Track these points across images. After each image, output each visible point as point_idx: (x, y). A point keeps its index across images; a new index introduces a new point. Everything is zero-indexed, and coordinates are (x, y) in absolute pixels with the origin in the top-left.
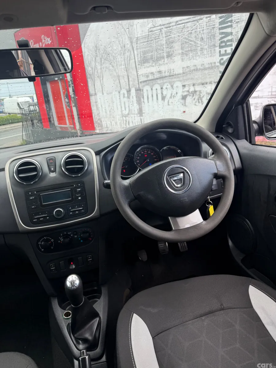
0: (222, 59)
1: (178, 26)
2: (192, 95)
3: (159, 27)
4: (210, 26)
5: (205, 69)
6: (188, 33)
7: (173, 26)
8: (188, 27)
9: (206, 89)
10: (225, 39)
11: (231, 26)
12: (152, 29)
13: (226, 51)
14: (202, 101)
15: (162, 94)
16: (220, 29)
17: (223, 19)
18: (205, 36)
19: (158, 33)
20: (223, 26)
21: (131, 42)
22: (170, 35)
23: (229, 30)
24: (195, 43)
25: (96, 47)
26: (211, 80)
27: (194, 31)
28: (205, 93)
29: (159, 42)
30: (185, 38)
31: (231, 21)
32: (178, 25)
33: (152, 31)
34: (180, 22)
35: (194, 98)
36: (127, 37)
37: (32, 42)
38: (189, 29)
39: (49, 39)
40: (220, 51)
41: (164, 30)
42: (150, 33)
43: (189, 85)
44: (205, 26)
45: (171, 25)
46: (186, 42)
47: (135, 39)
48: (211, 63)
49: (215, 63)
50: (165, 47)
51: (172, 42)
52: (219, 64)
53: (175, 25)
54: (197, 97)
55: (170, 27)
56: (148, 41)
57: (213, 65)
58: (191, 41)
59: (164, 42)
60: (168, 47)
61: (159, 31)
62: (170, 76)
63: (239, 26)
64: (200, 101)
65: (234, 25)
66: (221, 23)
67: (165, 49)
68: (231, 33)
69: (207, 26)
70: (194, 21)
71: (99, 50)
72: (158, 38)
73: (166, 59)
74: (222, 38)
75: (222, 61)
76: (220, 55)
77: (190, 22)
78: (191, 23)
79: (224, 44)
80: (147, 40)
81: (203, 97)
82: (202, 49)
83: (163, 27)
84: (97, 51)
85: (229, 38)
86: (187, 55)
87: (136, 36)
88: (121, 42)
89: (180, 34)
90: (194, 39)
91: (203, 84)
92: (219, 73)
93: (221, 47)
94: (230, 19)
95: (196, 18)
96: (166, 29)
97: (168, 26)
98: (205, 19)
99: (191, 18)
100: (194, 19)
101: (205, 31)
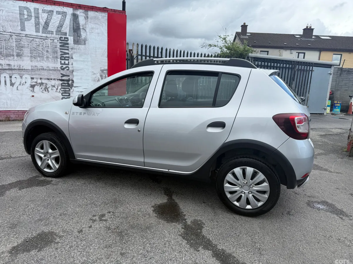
0: (63, 66)
1: (27, 38)
2: (39, 85)
3: (10, 34)
4: (53, 45)
5: (50, 70)
6: (36, 45)
7: (23, 36)
8: (36, 41)
9: (51, 83)
10: (65, 56)
11: (68, 50)
12: (2, 33)
13: (65, 62)
14: (48, 90)
15: (11, 81)
16: (60, 49)
17: (62, 44)
18: (50, 50)
19: (8, 37)
20: (62, 48)
22: (20, 42)
23: (67, 51)
24: (42, 52)
26: (54, 77)
27: (41, 45)
28: (50, 86)
29: (10, 44)
30: (34, 47)
34: (29, 36)
35: (41, 87)
38: (37, 43)
40: (61, 62)
41: (14, 37)
43: (37, 78)
44: (50, 44)
46: (34, 50)
48: (55, 67)
49: (57, 68)
50: (15, 48)
51: (22, 47)
52: (60, 69)
53: (25, 37)
54: (44, 87)
55: (20, 36)
57: (56, 69)
58: (39, 50)
59: (15, 45)
60: (18, 49)
61: (10, 36)
62: (19, 69)
63: (73, 51)
64: (46, 90)
65: (70, 50)
66: (61, 46)
67: (15, 50)
68: (68, 54)
72: (8, 41)
73: (16, 57)
74: (62, 54)
75: (62, 68)
76: (61, 64)
77: (38, 38)
79: (63, 58)
81: (49, 88)
82: (47, 57)
83: (13, 34)
85: (67, 55)
86: (35, 58)
89: (29, 44)
90: (41, 50)
91: (48, 79)
92: (60, 74)
93: (61, 59)
94: (67, 46)
95: (43, 38)
96: (16, 37)
97: (18, 35)
98: (49, 40)
99: (38, 36)
100: (41, 38)
101: (50, 47)
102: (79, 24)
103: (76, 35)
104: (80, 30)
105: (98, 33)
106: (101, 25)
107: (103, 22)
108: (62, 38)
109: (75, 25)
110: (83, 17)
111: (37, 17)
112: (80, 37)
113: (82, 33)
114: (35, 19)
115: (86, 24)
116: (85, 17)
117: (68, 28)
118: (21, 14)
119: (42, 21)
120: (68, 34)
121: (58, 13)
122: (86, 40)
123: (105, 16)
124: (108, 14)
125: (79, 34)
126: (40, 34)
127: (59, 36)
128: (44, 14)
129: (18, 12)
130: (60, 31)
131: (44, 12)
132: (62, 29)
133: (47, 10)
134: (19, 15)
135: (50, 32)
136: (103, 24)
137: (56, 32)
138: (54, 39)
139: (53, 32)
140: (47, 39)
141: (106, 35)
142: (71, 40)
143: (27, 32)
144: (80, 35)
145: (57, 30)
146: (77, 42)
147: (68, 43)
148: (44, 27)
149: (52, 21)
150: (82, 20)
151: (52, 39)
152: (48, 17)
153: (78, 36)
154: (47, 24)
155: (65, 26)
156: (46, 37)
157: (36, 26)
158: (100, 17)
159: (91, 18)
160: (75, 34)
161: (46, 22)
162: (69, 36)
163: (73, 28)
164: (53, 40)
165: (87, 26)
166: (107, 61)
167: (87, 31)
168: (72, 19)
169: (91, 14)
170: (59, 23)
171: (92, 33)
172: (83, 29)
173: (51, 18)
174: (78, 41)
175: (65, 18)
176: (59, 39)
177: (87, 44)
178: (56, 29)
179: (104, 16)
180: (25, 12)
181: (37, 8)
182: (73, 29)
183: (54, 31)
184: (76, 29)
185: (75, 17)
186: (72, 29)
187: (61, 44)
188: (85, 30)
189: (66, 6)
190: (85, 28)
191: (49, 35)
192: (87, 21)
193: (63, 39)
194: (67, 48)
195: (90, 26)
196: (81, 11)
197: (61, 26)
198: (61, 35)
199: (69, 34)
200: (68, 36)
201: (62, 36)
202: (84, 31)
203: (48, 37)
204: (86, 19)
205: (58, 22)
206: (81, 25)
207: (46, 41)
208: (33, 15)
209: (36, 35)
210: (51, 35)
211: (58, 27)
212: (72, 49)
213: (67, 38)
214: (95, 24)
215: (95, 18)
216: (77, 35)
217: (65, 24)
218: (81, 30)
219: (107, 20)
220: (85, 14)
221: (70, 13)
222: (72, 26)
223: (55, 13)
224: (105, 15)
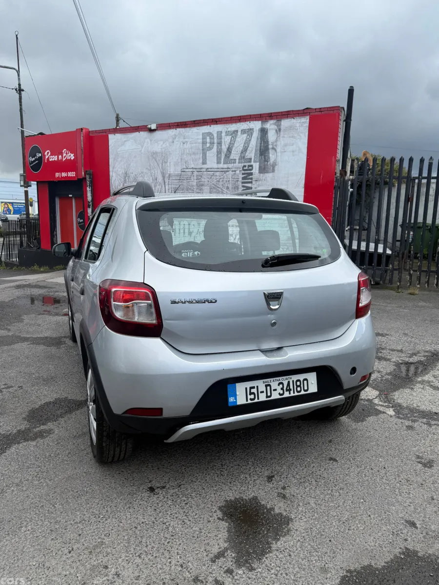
3: (191, 170)
4: (234, 178)
6: (216, 180)
7: (204, 172)
8: (216, 176)
11: (251, 182)
12: (184, 170)
15: (189, 229)
16: (243, 183)
17: (245, 175)
18: (230, 186)
19: (190, 175)
20: (245, 181)
21: (164, 177)
22: (200, 179)
23: (249, 185)
24: (222, 189)
25: (126, 173)
27: (221, 180)
29: (191, 183)
30: (214, 184)
31: (252, 179)
32: (208, 171)
33: (184, 172)
34: (210, 170)
36: (159, 171)
37: (48, 153)
39: (72, 155)
41: (195, 173)
42: (182, 173)
44: (231, 178)
45: (202, 170)
46: (214, 188)
47: (167, 175)
50: (195, 188)
51: (202, 185)
53: (206, 171)
55: (201, 172)
56: (179, 180)
59: (195, 184)
60: (198, 189)
61: (191, 173)
63: (257, 183)
65: (254, 182)
66: (243, 178)
67: (195, 190)
68: (251, 188)
69: (232, 178)
71: (129, 177)
72: (190, 179)
74: (244, 190)
77: (218, 171)
78: (219, 173)
80: (179, 178)
83: (194, 170)
84: (127, 178)
87: (169, 173)
88: (153, 174)
89: (210, 180)
90: (221, 186)
94: (251, 177)
95: (224, 170)
96: (197, 173)
97: (200, 170)
98: (231, 172)
99: (219, 168)
100: (222, 170)
101: (230, 182)
102: (268, 142)
103: (263, 159)
105: (293, 152)
106: (298, 137)
107: (302, 133)
108: (245, 166)
109: (262, 144)
110: (274, 131)
111: (220, 143)
112: (268, 162)
113: (271, 155)
114: (217, 146)
115: (276, 141)
116: (276, 131)
117: (254, 151)
118: (204, 143)
119: (224, 148)
120: (252, 160)
121: (243, 132)
122: (276, 165)
123: (305, 122)
124: (310, 118)
125: (266, 157)
126: (221, 166)
127: (243, 165)
128: (228, 137)
129: (201, 141)
130: (244, 157)
131: (228, 135)
132: (247, 154)
133: (231, 131)
134: (201, 145)
135: (233, 161)
136: (301, 135)
137: (239, 159)
138: (236, 169)
139: (235, 160)
140: (228, 171)
141: (305, 151)
142: (256, 166)
143: (209, 165)
144: (269, 158)
145: (241, 156)
146: (263, 170)
147: (252, 173)
148: (226, 155)
149: (235, 144)
150: (271, 136)
151: (234, 169)
152: (231, 140)
153: (265, 161)
154: (229, 150)
155: (251, 149)
156: (228, 168)
157: (217, 155)
158: (298, 125)
159: (285, 130)
160: (261, 158)
161: (228, 148)
162: (254, 162)
163: (260, 149)
164: (235, 171)
165: (278, 143)
166: (303, 194)
167: (278, 150)
168: (259, 137)
169: (285, 123)
170: (244, 146)
171: (285, 152)
172: (273, 148)
173: (235, 141)
174: (264, 168)
175: (251, 137)
176: (241, 169)
177: (276, 171)
178: (239, 155)
179: (303, 122)
180: (208, 140)
181: (220, 130)
182: (260, 152)
183: (237, 158)
184: (264, 150)
185: (264, 132)
186: (258, 152)
187: (243, 176)
188: (276, 150)
189: (253, 120)
190: (275, 147)
191: (230, 166)
192: (278, 135)
193: (247, 168)
194: (250, 181)
195: (282, 142)
196: (272, 122)
197: (245, 150)
198: (244, 162)
199: (254, 159)
200: (252, 163)
201: (245, 164)
202: (274, 151)
203: (230, 168)
204: (277, 133)
205: (242, 145)
206: (270, 143)
207: (227, 173)
208: (216, 141)
209: (217, 167)
210: (232, 165)
211: (242, 152)
212: (256, 180)
213: (252, 166)
214: (290, 137)
215: (291, 128)
216: (265, 158)
217: (250, 146)
218: (270, 151)
219: (308, 128)
220: (277, 126)
221: (258, 129)
222: (259, 148)
223: (239, 133)
224: (305, 120)
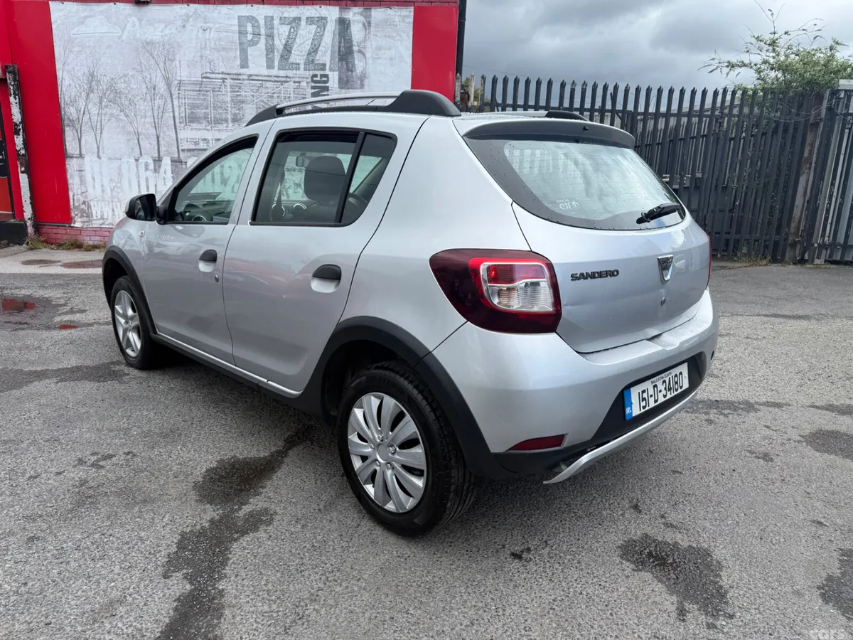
1: (251, 82)
3: (221, 76)
4: (298, 94)
6: (266, 95)
7: (243, 80)
8: (267, 88)
9: (294, 178)
12: (208, 75)
17: (316, 90)
19: (219, 84)
21: (169, 85)
22: (238, 91)
25: (92, 75)
27: (275, 95)
29: (220, 97)
30: (263, 101)
32: (251, 79)
33: (208, 77)
34: (254, 78)
36: (160, 75)
38: (269, 91)
41: (229, 82)
42: (204, 80)
44: (292, 93)
45: (241, 77)
46: (263, 107)
47: (176, 82)
50: (229, 105)
51: (243, 102)
53: (248, 79)
55: (239, 80)
56: (199, 91)
59: (229, 99)
60: (235, 108)
61: (221, 81)
66: (313, 95)
67: (229, 109)
69: (295, 94)
70: (276, 81)
71: (98, 81)
72: (218, 91)
73: (231, 124)
77: (270, 81)
78: (271, 83)
80: (198, 88)
81: (289, 188)
83: (227, 76)
84: (94, 83)
87: (179, 78)
88: (147, 80)
89: (255, 95)
94: (326, 93)
95: (280, 79)
96: (232, 81)
97: (236, 77)
98: (292, 83)
99: (271, 76)
100: (277, 79)
101: (292, 98)
102: (351, 41)
103: (345, 66)
104: (353, 56)
105: (391, 59)
106: (398, 38)
107: (404, 32)
108: (315, 76)
109: (343, 44)
110: (361, 25)
111: (270, 36)
112: (352, 71)
113: (356, 62)
114: (266, 40)
115: (365, 40)
116: (364, 24)
117: (329, 53)
118: (242, 33)
119: (279, 44)
120: (328, 67)
121: (310, 21)
122: (365, 77)
123: (408, 16)
124: (415, 10)
125: (350, 65)
126: (275, 72)
127: (311, 73)
128: (284, 26)
129: (237, 28)
130: (313, 61)
131: (284, 23)
132: (317, 57)
133: (289, 18)
134: (238, 35)
135: (294, 66)
136: (402, 34)
137: (305, 64)
138: (301, 80)
139: (299, 64)
140: (287, 82)
141: (409, 59)
142: (334, 77)
143: (252, 70)
144: (354, 65)
145: (307, 59)
146: (345, 83)
147: (328, 87)
148: (282, 56)
149: (297, 40)
150: (356, 33)
151: (297, 80)
152: (290, 33)
153: (348, 70)
154: (288, 48)
155: (324, 49)
156: (287, 77)
157: (267, 55)
158: (397, 20)
159: (377, 25)
160: (342, 64)
161: (286, 44)
162: (330, 70)
163: (339, 51)
164: (299, 82)
165: (368, 44)
167: (368, 55)
168: (337, 32)
169: (377, 14)
170: (312, 44)
171: (379, 58)
172: (360, 51)
173: (297, 35)
174: (347, 82)
175: (324, 30)
176: (310, 80)
177: (366, 87)
178: (305, 57)
179: (405, 16)
180: (249, 28)
181: (271, 15)
182: (339, 55)
183: (302, 62)
184: (345, 53)
185: (344, 26)
186: (337, 55)
188: (364, 55)
189: (326, 4)
190: (363, 50)
191: (290, 73)
192: (367, 32)
193: (318, 79)
195: (374, 43)
196: (356, 10)
197: (314, 50)
198: (314, 70)
199: (330, 66)
200: (327, 72)
201: (316, 72)
202: (362, 55)
203: (289, 78)
204: (366, 29)
205: (309, 42)
206: (355, 43)
207: (286, 85)
208: (263, 31)
209: (267, 74)
210: (294, 72)
211: (309, 54)
213: (326, 76)
214: (385, 36)
215: (387, 22)
216: (347, 66)
217: (323, 44)
218: (356, 55)
219: (412, 25)
220: (365, 18)
221: (334, 18)
222: (337, 48)
223: (303, 23)
224: (408, 13)
